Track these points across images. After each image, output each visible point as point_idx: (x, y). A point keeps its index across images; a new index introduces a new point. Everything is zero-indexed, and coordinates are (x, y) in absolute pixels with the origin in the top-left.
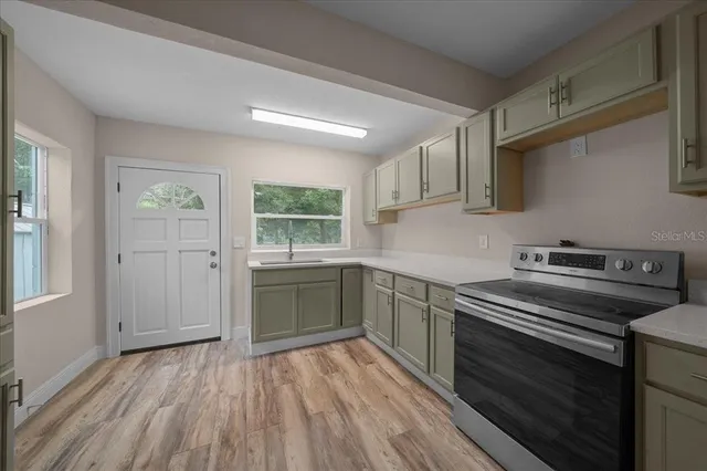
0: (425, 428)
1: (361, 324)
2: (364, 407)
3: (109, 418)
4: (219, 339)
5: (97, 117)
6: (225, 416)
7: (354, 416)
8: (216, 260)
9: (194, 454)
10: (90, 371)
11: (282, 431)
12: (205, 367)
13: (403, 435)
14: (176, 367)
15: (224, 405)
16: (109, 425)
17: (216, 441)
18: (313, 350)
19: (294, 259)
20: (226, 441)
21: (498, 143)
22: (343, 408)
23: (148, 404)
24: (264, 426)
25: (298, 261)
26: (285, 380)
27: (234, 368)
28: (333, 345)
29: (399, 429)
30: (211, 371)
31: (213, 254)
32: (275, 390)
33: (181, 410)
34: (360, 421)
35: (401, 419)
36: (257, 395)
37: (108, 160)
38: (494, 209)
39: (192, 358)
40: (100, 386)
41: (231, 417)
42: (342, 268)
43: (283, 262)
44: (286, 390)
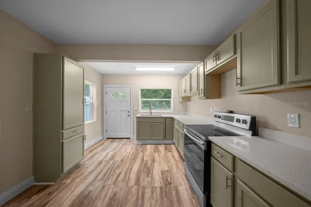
0: (174, 170)
1: (173, 139)
2: (160, 162)
3: (101, 151)
4: (130, 138)
5: (102, 74)
6: (124, 156)
7: (155, 163)
8: (129, 114)
9: (115, 161)
10: (100, 141)
11: (135, 162)
12: (124, 145)
13: (166, 171)
14: (117, 144)
15: (125, 154)
16: (101, 153)
17: (120, 160)
18: (155, 146)
19: (152, 114)
20: (122, 160)
21: (206, 73)
22: (153, 161)
23: (109, 150)
24: (131, 160)
25: (153, 115)
26: (142, 151)
27: (131, 146)
28: (162, 145)
29: (166, 169)
30: (125, 146)
31: (129, 112)
32: (138, 153)
33: (115, 153)
34: (156, 164)
35: (169, 167)
36: (133, 153)
37: (104, 85)
38: (205, 98)
39: (122, 142)
40: (101, 145)
41: (125, 157)
42: (166, 118)
43: (148, 115)
44: (141, 154)
